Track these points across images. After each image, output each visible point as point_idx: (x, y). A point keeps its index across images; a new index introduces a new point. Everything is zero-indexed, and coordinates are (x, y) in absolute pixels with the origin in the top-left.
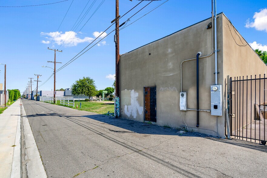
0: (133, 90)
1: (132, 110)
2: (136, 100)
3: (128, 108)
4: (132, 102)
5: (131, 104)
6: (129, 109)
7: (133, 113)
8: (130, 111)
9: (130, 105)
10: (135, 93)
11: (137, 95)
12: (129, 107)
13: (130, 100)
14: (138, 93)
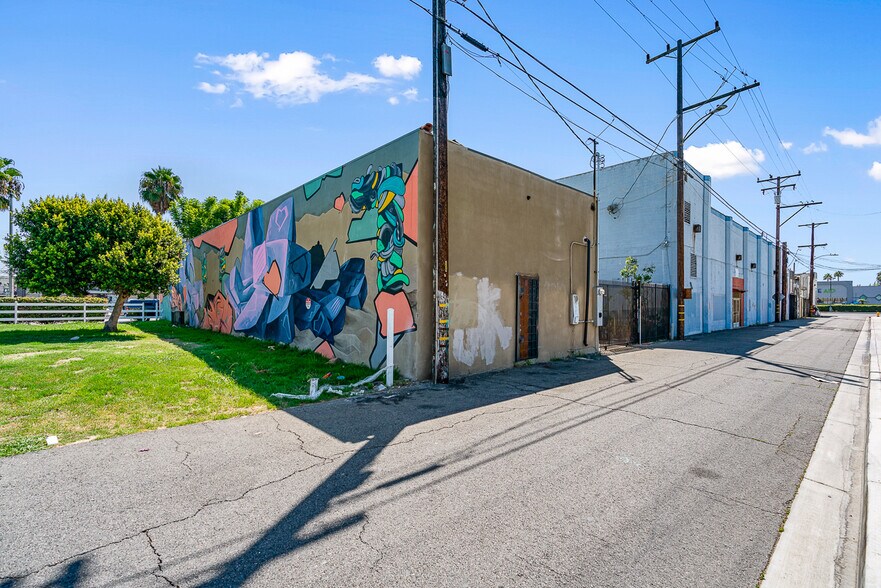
0: (486, 280)
1: (481, 343)
2: (494, 309)
3: (465, 337)
4: (480, 318)
5: (477, 321)
6: (471, 339)
7: (484, 351)
8: (475, 347)
9: (476, 325)
10: (492, 289)
11: (497, 294)
12: (471, 332)
13: (476, 311)
14: (499, 290)
